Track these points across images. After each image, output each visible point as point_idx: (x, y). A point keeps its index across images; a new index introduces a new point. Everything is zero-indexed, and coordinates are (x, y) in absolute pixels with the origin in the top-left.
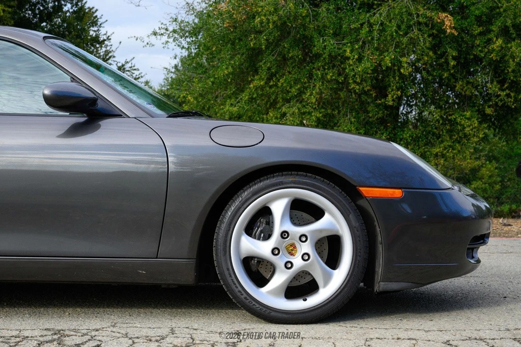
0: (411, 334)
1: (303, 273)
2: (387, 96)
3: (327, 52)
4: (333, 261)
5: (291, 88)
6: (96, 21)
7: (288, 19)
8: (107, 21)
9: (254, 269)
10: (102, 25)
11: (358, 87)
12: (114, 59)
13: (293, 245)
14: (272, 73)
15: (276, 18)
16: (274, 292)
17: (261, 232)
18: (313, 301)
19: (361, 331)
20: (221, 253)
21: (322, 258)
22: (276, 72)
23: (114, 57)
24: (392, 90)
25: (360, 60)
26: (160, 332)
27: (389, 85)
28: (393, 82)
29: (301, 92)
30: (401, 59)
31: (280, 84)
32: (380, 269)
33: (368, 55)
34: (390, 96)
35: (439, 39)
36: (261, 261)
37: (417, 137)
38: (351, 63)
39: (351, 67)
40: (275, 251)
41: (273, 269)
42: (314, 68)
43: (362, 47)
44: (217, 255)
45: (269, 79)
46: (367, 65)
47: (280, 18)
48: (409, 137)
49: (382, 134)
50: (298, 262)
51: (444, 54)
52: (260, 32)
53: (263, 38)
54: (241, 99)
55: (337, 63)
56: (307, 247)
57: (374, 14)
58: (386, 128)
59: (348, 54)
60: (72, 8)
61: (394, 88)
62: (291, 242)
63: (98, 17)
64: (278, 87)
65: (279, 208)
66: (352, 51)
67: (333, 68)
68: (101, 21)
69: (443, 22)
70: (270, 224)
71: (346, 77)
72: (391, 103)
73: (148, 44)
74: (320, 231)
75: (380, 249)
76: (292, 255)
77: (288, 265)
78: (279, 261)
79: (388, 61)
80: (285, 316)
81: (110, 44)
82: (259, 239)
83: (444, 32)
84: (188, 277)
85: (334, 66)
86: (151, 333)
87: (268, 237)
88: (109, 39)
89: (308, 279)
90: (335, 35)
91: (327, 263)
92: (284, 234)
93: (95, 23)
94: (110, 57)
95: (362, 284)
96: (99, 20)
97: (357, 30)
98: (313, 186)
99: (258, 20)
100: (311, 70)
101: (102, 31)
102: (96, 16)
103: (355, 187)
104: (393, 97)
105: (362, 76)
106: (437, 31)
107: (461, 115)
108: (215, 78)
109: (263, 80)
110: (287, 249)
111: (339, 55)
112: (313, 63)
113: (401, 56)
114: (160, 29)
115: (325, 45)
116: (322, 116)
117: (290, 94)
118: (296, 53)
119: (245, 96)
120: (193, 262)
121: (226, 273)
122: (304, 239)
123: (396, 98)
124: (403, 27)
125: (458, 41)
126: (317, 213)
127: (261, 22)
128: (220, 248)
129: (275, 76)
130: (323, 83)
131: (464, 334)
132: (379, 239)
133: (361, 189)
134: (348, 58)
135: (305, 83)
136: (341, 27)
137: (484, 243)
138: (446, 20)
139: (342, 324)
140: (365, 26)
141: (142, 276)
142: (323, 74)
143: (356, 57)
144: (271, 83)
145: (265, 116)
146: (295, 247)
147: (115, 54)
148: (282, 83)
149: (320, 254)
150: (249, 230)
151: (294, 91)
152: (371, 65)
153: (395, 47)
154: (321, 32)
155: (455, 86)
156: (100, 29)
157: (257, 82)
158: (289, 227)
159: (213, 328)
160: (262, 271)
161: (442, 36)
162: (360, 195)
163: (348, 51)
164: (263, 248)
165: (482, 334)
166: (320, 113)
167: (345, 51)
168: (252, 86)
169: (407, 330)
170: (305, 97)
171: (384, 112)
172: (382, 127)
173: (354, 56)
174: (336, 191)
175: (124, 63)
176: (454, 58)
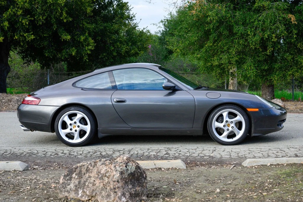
0: (261, 147)
1: (232, 132)
2: (267, 50)
3: (240, 32)
4: (240, 128)
5: (224, 47)
6: (128, 8)
7: (223, 18)
8: (133, 8)
9: (218, 131)
10: (131, 10)
11: (254, 47)
12: (138, 27)
13: (229, 124)
14: (215, 40)
15: (216, 18)
16: (224, 137)
17: (220, 121)
18: (235, 139)
19: (247, 147)
20: (210, 127)
21: (237, 127)
22: (217, 40)
23: (138, 26)
24: (269, 48)
25: (255, 35)
26: (195, 148)
27: (268, 46)
28: (270, 45)
29: (228, 49)
30: (272, 35)
31: (219, 45)
32: (253, 130)
33: (258, 33)
34: (268, 50)
35: (289, 25)
36: (220, 128)
37: (281, 67)
38: (250, 37)
39: (251, 39)
40: (224, 126)
41: (224, 131)
42: (234, 39)
43: (256, 29)
44: (208, 127)
45: (214, 43)
46: (257, 38)
47: (219, 18)
48: (278, 67)
49: (266, 66)
50: (230, 129)
51: (291, 32)
52: (210, 23)
53: (211, 26)
54: (202, 51)
55: (244, 37)
56: (233, 125)
57: (260, 15)
58: (267, 63)
59: (249, 33)
60: (117, 3)
61: (270, 47)
62: (228, 123)
63: (129, 6)
64: (218, 46)
65: (225, 114)
66: (251, 32)
67: (243, 39)
68: (130, 8)
69: (290, 19)
70: (223, 119)
71: (248, 42)
72: (269, 54)
73: (159, 27)
74: (236, 120)
75: (253, 125)
76: (229, 127)
77: (228, 130)
78: (225, 129)
79: (266, 36)
80: (227, 143)
81: (135, 19)
82: (220, 123)
83: (292, 22)
84: (201, 133)
85: (243, 38)
86: (192, 148)
87: (222, 122)
88: (134, 16)
89: (233, 133)
90: (243, 24)
91: (238, 129)
92: (227, 121)
93: (128, 9)
94: (136, 27)
95: (248, 134)
96: (129, 7)
97: (253, 22)
98: (234, 108)
99: (209, 19)
100: (233, 40)
101: (131, 13)
102: (128, 6)
103: (245, 108)
104: (269, 51)
105: (255, 42)
106: (288, 22)
107: (300, 58)
108: (190, 41)
109: (211, 43)
110: (227, 125)
111: (245, 33)
112: (234, 36)
113: (272, 34)
114: (164, 20)
115: (239, 29)
116: (238, 59)
117: (224, 50)
118: (226, 32)
119: (203, 50)
120: (202, 129)
121: (211, 132)
122: (232, 123)
123: (271, 51)
124: (273, 22)
125: (298, 26)
126: (235, 115)
127: (210, 19)
128: (209, 125)
129: (217, 41)
130: (238, 45)
131: (275, 147)
132: (252, 122)
133: (247, 109)
134: (249, 35)
135: (230, 45)
136: (246, 21)
137: (284, 122)
138: (292, 17)
139: (243, 145)
140: (257, 20)
141: (188, 133)
142: (238, 41)
143: (253, 34)
144: (215, 45)
145: (212, 59)
146: (230, 125)
147: (138, 25)
148: (220, 45)
149: (236, 126)
150: (217, 120)
151: (225, 48)
152: (260, 38)
153: (270, 29)
154: (237, 23)
155: (297, 45)
156: (130, 12)
157: (209, 44)
158: (228, 119)
159: (208, 147)
160: (221, 131)
161: (291, 24)
162: (247, 110)
163: (249, 32)
164: (221, 125)
165: (279, 147)
166: (237, 57)
167: (248, 32)
168: (206, 46)
169: (260, 146)
170: (230, 51)
171: (266, 57)
172: (266, 63)
173: (252, 34)
174: (240, 109)
175: (143, 29)
176: (296, 34)
